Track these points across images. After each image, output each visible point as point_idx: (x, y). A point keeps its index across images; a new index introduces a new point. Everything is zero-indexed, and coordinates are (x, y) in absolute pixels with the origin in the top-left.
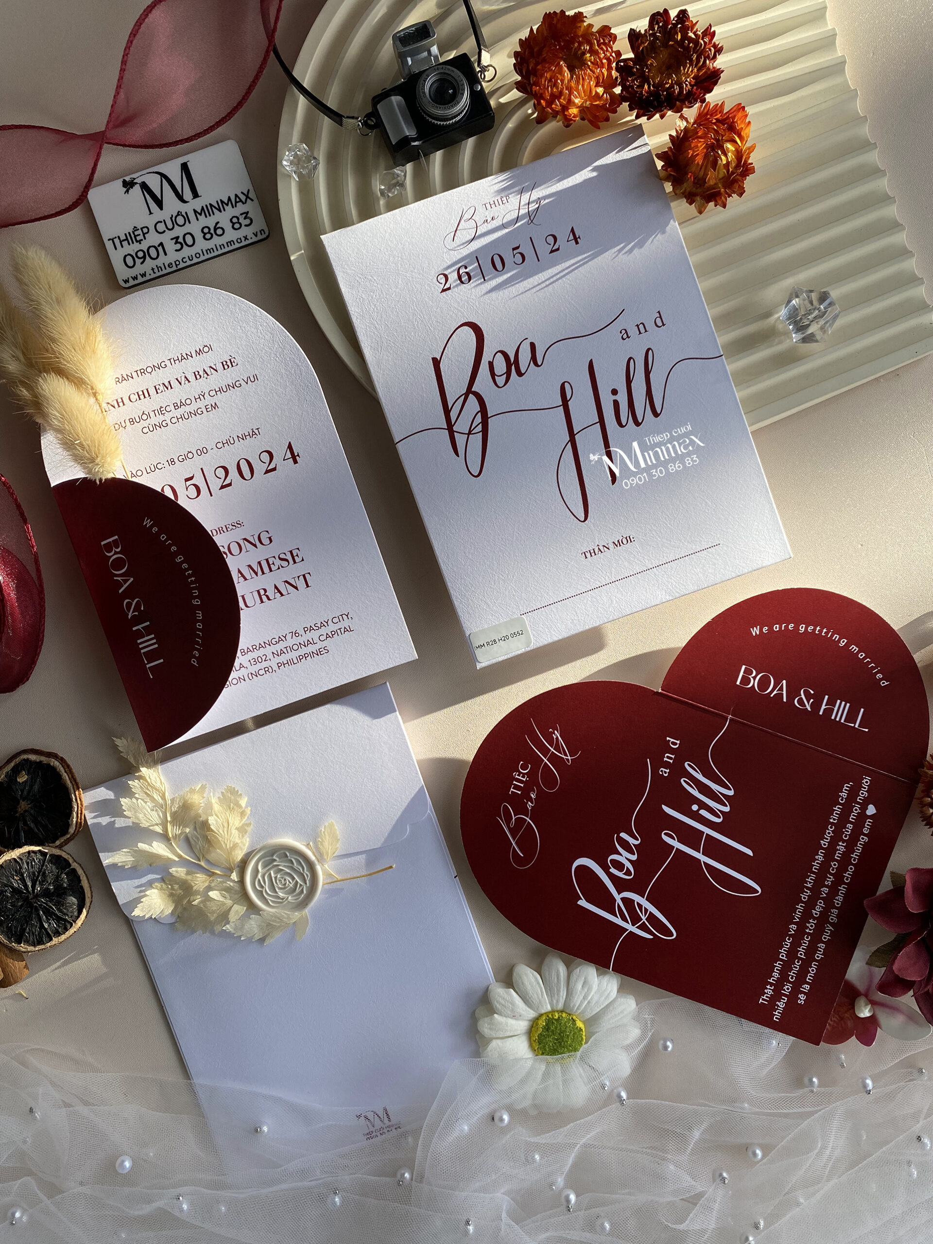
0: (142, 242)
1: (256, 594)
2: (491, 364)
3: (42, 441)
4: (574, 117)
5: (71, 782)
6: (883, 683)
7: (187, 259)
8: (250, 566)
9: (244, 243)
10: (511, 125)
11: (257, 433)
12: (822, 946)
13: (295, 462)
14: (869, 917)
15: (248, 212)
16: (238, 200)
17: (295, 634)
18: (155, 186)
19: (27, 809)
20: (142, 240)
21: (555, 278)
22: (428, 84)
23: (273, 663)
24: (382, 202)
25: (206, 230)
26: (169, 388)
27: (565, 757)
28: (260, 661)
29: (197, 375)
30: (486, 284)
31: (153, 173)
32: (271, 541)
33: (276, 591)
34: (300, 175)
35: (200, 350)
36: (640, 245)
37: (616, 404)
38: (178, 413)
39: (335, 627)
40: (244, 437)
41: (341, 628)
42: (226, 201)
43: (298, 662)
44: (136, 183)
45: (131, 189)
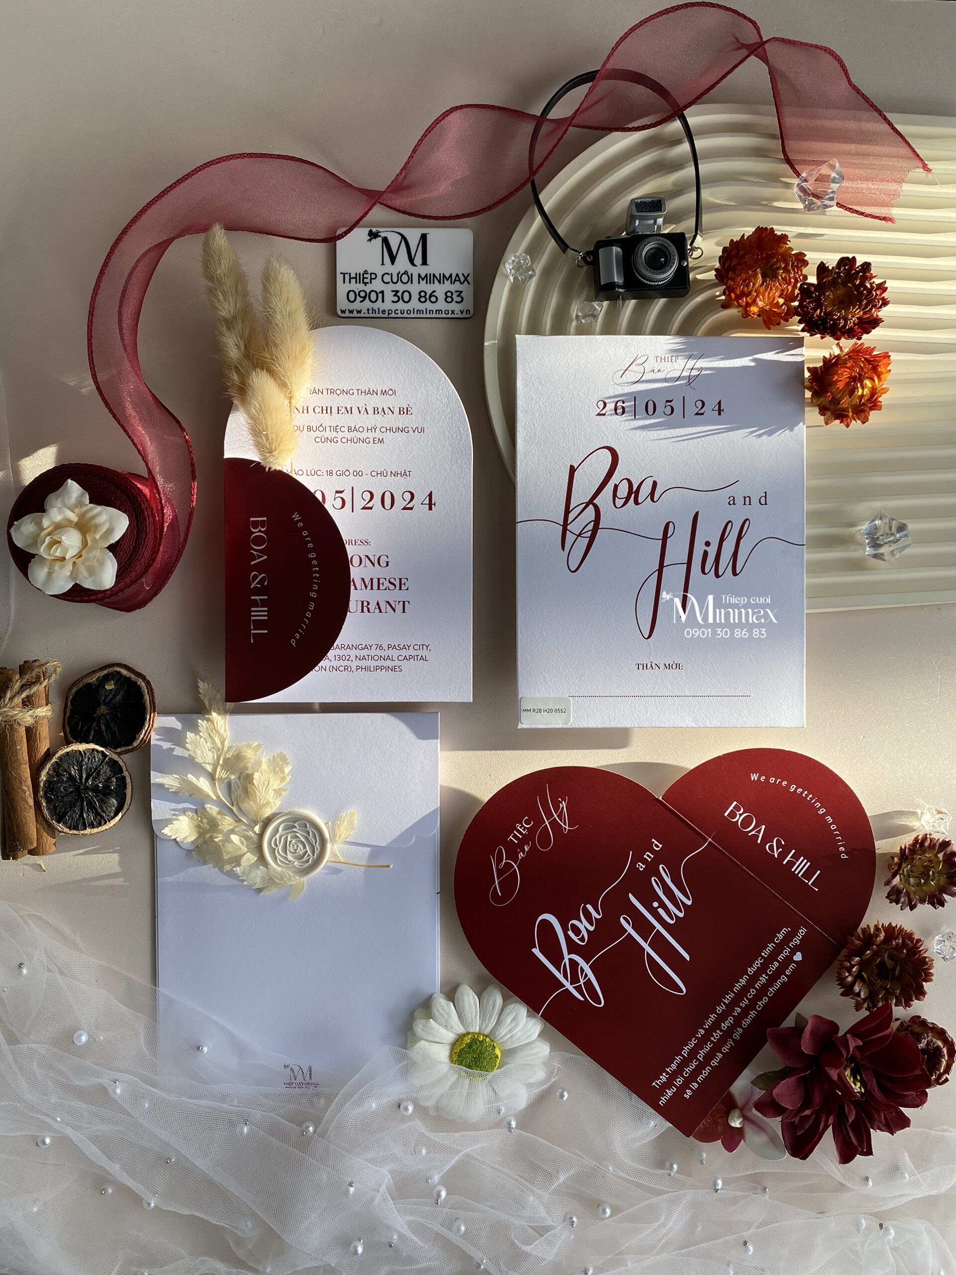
1: (360, 604)
2: (616, 487)
3: (230, 418)
4: (753, 314)
5: (150, 704)
6: (843, 856)
7: (399, 312)
8: (363, 579)
9: (450, 316)
10: (699, 299)
11: (408, 475)
12: (720, 1056)
13: (430, 509)
14: (768, 1044)
15: (462, 292)
16: (457, 279)
17: (380, 647)
18: (394, 245)
19: (105, 713)
20: (368, 283)
21: (692, 436)
22: (647, 248)
23: (354, 665)
24: (574, 324)
25: (423, 294)
26: (350, 412)
27: (564, 826)
28: (344, 659)
29: (375, 411)
30: (635, 422)
31: (397, 233)
32: (387, 565)
33: (377, 607)
34: (515, 279)
35: (385, 391)
36: (770, 433)
37: (706, 554)
38: (350, 435)
39: (414, 653)
40: (396, 474)
41: (418, 655)
42: (447, 276)
43: (373, 671)
44: (380, 236)
45: (374, 239)
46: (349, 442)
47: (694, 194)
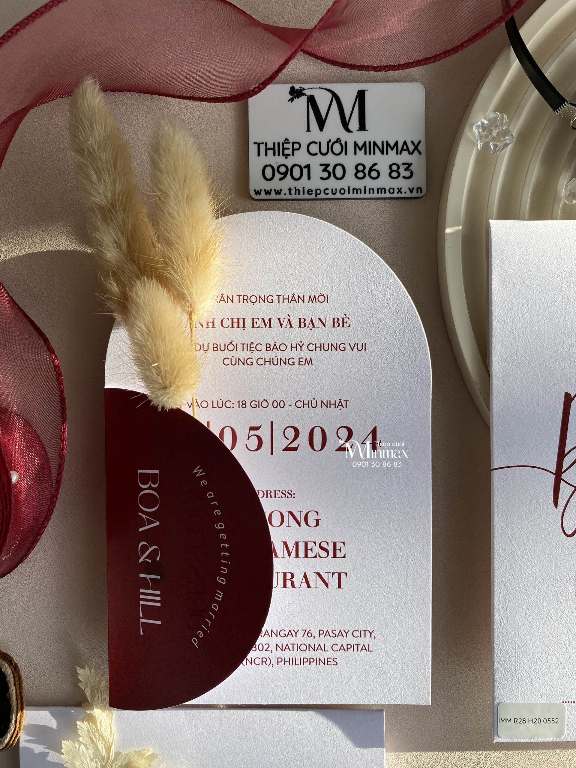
0: (288, 157)
1: (281, 576)
3: (112, 335)
5: (17, 699)
7: (329, 191)
8: (285, 543)
9: (395, 195)
11: (344, 406)
15: (411, 164)
16: (405, 148)
17: (308, 633)
18: (323, 105)
20: (289, 155)
23: (274, 656)
25: (360, 168)
26: (268, 325)
28: (261, 648)
29: (302, 323)
31: (326, 89)
32: (317, 524)
33: (304, 580)
34: (485, 146)
35: (315, 297)
38: (268, 355)
39: (354, 641)
40: (329, 405)
41: (359, 643)
42: (392, 145)
43: (301, 664)
44: (304, 94)
45: (296, 98)
46: (268, 363)
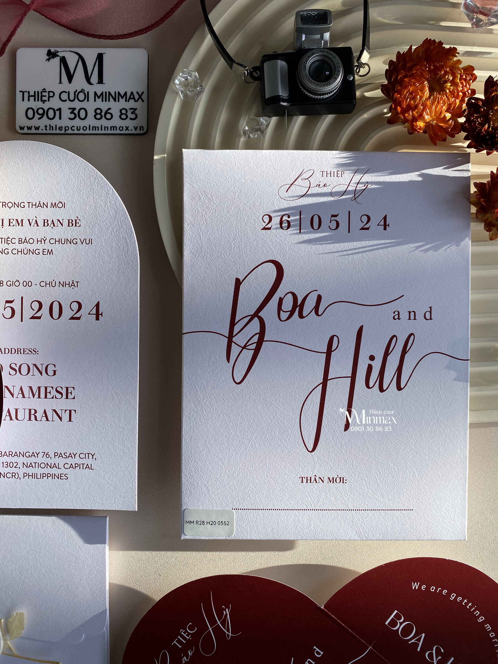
0: (45, 102)
1: (27, 412)
2: (281, 300)
4: (419, 129)
7: (75, 128)
8: (31, 388)
9: (124, 132)
10: (366, 116)
11: (76, 285)
13: (97, 319)
15: (136, 109)
16: (132, 97)
17: (47, 455)
18: (71, 64)
20: (46, 101)
21: (357, 251)
22: (311, 60)
23: (21, 471)
24: (242, 139)
25: (98, 111)
26: (21, 225)
27: (227, 632)
28: (11, 466)
29: (45, 223)
30: (300, 236)
31: (74, 52)
32: (55, 374)
33: (44, 415)
34: (185, 95)
35: (55, 204)
36: (436, 248)
37: (370, 368)
38: (20, 247)
39: (80, 461)
40: (64, 285)
41: (84, 463)
42: (122, 95)
43: (41, 478)
44: (58, 56)
45: (52, 58)
46: (20, 253)
47: (362, 13)
